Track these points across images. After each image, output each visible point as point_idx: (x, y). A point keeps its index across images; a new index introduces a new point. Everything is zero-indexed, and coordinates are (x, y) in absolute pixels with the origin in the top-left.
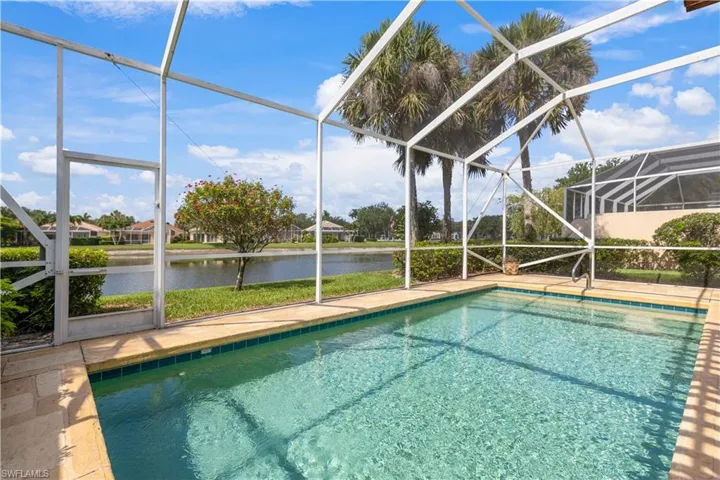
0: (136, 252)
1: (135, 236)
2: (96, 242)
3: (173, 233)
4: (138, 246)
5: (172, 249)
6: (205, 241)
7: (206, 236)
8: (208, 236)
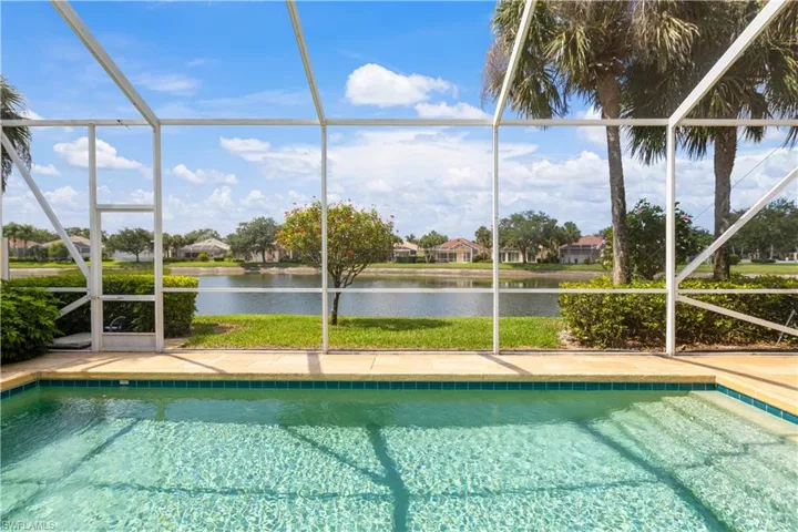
0: (441, 270)
1: (443, 255)
2: (414, 260)
3: (475, 251)
4: (444, 264)
5: (471, 268)
6: (507, 261)
7: (507, 256)
8: (509, 254)
